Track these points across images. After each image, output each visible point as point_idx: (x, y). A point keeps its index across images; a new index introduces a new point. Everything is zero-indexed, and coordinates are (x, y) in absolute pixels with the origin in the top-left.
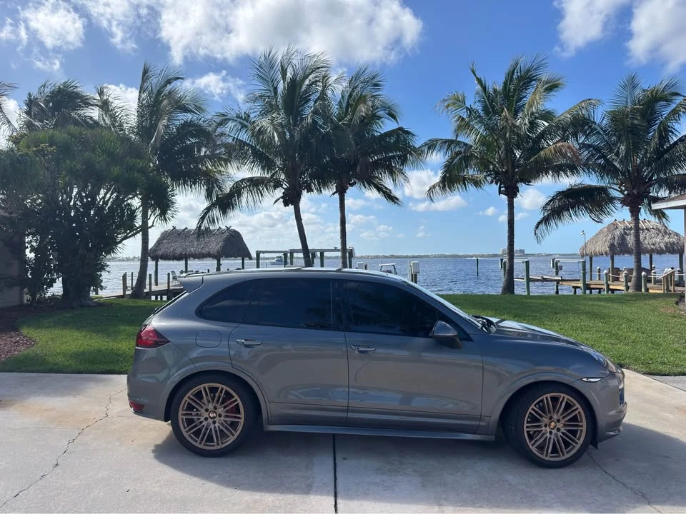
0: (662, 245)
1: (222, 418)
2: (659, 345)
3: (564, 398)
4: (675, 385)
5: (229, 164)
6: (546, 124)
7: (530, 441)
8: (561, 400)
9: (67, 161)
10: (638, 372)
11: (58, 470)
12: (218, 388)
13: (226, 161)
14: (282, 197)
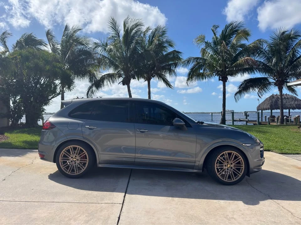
0: (294, 105)
1: (79, 161)
2: (288, 143)
3: (234, 153)
4: (293, 158)
5: (100, 68)
6: (241, 49)
7: (218, 173)
8: (232, 154)
9: (27, 63)
10: (277, 153)
11: (4, 181)
12: (77, 148)
13: (99, 66)
14: (122, 81)
